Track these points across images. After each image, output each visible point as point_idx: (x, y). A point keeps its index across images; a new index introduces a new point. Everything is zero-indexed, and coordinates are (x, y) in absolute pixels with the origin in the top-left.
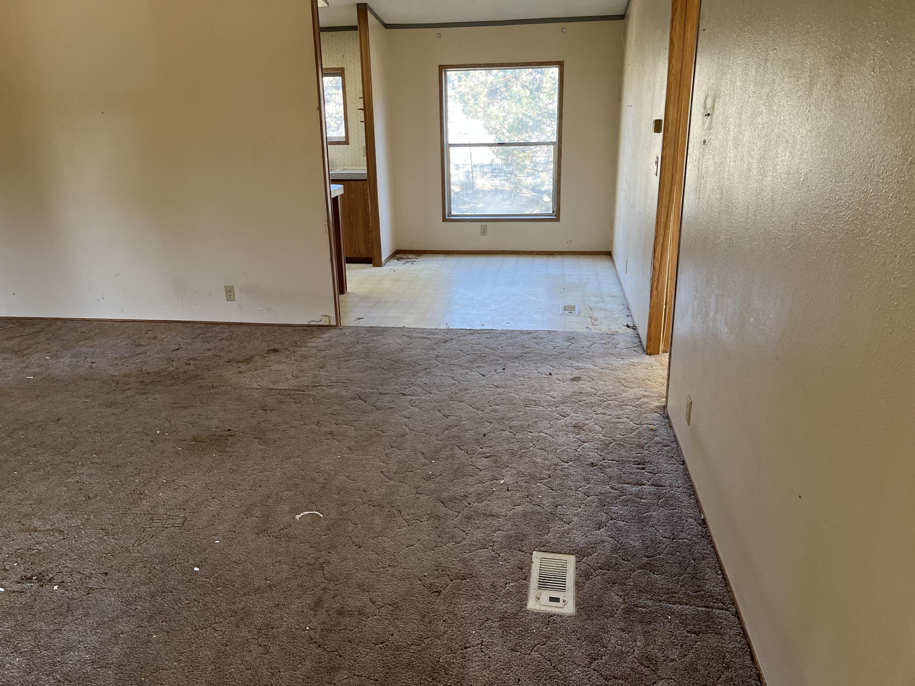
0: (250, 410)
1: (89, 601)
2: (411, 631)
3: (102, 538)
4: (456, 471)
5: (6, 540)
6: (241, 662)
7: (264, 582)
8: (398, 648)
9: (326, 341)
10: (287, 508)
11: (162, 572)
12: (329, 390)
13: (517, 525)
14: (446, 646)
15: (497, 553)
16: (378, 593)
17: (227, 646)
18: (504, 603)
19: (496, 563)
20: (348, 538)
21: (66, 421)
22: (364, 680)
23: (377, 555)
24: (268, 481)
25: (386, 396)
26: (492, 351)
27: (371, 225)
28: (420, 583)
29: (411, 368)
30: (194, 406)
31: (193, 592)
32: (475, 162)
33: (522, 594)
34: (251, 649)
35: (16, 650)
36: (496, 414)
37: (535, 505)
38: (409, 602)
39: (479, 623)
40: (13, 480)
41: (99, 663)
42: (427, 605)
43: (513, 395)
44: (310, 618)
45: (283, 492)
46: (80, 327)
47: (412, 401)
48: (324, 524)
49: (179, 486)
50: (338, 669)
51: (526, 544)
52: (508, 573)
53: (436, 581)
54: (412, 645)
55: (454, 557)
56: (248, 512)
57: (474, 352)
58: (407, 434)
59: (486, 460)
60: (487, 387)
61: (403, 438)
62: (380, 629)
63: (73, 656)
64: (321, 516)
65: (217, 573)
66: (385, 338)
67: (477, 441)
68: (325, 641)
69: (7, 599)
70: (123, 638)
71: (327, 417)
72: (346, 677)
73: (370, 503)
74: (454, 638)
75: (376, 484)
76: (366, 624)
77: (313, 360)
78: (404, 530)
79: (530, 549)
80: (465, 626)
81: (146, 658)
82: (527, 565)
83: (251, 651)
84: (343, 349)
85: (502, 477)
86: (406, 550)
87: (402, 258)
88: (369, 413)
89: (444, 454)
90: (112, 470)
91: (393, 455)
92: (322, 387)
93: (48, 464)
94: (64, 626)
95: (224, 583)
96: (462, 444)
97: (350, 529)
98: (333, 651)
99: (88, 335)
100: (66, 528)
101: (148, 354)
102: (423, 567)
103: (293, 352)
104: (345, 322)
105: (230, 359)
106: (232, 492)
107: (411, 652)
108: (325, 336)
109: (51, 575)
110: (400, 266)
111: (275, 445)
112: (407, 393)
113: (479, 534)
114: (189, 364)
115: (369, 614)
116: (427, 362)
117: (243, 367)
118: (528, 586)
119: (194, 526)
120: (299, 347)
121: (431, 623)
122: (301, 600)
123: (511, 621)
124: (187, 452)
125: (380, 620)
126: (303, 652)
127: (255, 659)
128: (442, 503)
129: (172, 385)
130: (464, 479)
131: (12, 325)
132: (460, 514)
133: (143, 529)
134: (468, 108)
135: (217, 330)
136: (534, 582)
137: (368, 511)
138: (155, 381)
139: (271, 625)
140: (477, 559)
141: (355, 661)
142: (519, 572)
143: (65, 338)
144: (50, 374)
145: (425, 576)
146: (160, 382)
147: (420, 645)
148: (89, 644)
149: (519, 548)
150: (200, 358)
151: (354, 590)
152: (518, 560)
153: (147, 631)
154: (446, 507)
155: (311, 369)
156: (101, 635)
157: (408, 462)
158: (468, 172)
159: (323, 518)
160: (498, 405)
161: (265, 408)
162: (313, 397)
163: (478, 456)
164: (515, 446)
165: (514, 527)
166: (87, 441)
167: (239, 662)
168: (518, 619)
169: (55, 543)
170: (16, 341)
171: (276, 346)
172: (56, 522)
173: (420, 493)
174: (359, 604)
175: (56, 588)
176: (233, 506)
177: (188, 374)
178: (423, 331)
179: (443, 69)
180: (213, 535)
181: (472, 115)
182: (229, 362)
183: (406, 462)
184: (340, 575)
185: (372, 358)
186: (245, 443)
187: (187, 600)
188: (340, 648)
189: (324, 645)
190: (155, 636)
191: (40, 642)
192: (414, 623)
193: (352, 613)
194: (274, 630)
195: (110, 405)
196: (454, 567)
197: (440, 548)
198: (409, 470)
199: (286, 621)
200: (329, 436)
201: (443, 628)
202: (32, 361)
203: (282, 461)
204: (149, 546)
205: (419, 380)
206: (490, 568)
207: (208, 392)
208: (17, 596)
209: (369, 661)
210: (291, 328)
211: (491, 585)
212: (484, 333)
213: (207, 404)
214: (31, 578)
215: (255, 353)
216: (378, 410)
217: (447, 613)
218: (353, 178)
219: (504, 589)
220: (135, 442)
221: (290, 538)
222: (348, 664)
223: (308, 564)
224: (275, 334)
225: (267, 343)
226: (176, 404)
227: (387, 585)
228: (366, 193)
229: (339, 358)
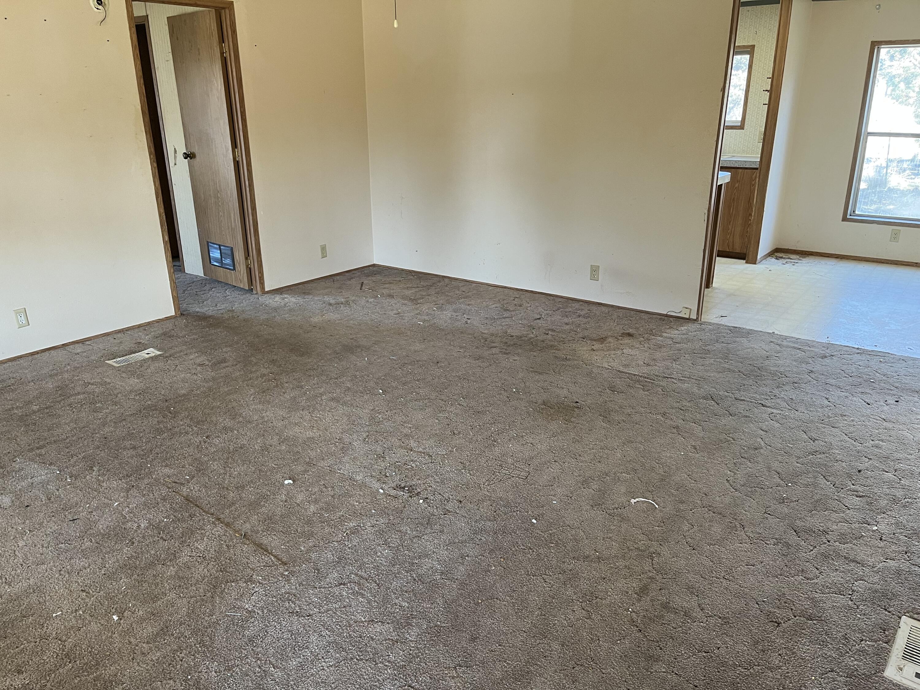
0: (599, 388)
1: (445, 520)
2: (741, 652)
3: (460, 470)
4: (817, 501)
5: (390, 452)
6: (564, 618)
7: (593, 552)
8: (723, 664)
9: (684, 334)
10: (623, 490)
11: (505, 514)
12: (680, 385)
13: (886, 581)
14: (778, 681)
15: (855, 604)
16: (707, 601)
17: (554, 598)
18: (856, 660)
19: (853, 615)
20: (682, 536)
21: (443, 365)
22: (683, 681)
23: (711, 563)
24: (608, 459)
25: (741, 402)
26: (884, 378)
27: (753, 218)
28: (757, 607)
29: (776, 378)
30: (547, 373)
31: (529, 540)
32: (891, 157)
33: (880, 657)
34: (575, 609)
35: (386, 543)
36: (878, 450)
37: (913, 565)
38: (742, 622)
39: (821, 670)
40: (399, 405)
41: (447, 575)
42: (763, 633)
43: (905, 433)
44: (634, 601)
45: (622, 473)
46: (462, 286)
47: (773, 415)
48: (659, 515)
49: (526, 442)
50: (657, 660)
51: (894, 605)
52: (866, 629)
53: (775, 610)
54: (740, 666)
55: (802, 593)
56: (585, 483)
57: (859, 375)
58: (762, 448)
59: (857, 498)
60: (871, 418)
61: (756, 451)
62: (706, 638)
63: (427, 563)
64: (657, 506)
65: (552, 530)
66: (749, 341)
67: (850, 476)
68: (646, 628)
69: (384, 500)
70: (468, 560)
71: (674, 411)
72: (664, 670)
73: (710, 507)
74: (788, 676)
75: (720, 491)
76: (692, 628)
77: (667, 350)
78: (746, 546)
79: (899, 612)
80: (804, 669)
81: (484, 584)
82: (892, 628)
83: (574, 611)
84: (700, 345)
85: (876, 523)
86: (745, 568)
87: (782, 258)
88: (721, 417)
89: (804, 480)
90: (474, 414)
91: (743, 466)
92: (673, 380)
93: (427, 397)
94: (423, 535)
95: (557, 541)
96: (829, 474)
97: (686, 528)
98: (653, 641)
99: (467, 294)
100: (434, 454)
101: (513, 319)
102: (763, 591)
103: (647, 339)
104: (705, 318)
105: (585, 336)
106: (573, 460)
107: (738, 672)
108: (683, 328)
109: (419, 490)
110: (779, 266)
111: (618, 426)
112: (767, 405)
113: (836, 577)
114: (547, 334)
115: (696, 618)
116: (797, 376)
117: (597, 346)
118: (890, 652)
119: (536, 482)
120: (654, 336)
121: (764, 652)
122: (626, 581)
123: (861, 682)
124: (537, 413)
125: (707, 629)
126: (624, 631)
127: (578, 620)
128: (795, 531)
129: (531, 350)
130: (826, 513)
131: (412, 277)
132: (816, 549)
133: (493, 472)
134: (898, 92)
135: (577, 307)
136: (897, 649)
137: (706, 516)
138: (516, 344)
139: (595, 594)
140: (829, 604)
141: (675, 659)
142: (881, 632)
143: (450, 294)
144: (435, 323)
145: (764, 601)
146: (520, 346)
147: (749, 670)
148: (441, 556)
149: (885, 606)
150: (557, 331)
151: (683, 590)
152: (881, 619)
153: (487, 561)
154: (799, 537)
155: (664, 359)
156: (451, 552)
157: (759, 478)
158: (881, 167)
159: (659, 509)
160: (882, 441)
161: (613, 389)
162: (663, 388)
163: (848, 493)
164: (899, 493)
165: (882, 582)
166: (457, 385)
167: (562, 617)
168: (870, 682)
169: (424, 464)
170: (413, 291)
171: (631, 330)
172: (427, 446)
173: (769, 514)
174: (685, 605)
175: (421, 501)
176: (572, 473)
177: (546, 343)
178: (797, 341)
179: (875, 45)
180: (551, 495)
181: (900, 100)
182: (584, 339)
183: (756, 476)
184: (669, 570)
185: (731, 360)
186: (589, 417)
187: (523, 546)
188: (660, 640)
189: (645, 631)
190: (493, 568)
191: (404, 542)
192: (745, 645)
193: (677, 611)
194: (598, 600)
195: (479, 358)
196: (800, 603)
197: (786, 578)
198: (759, 486)
199: (610, 596)
200: (675, 431)
201: (777, 662)
202: (423, 310)
203: (624, 443)
204: (496, 489)
205: (783, 393)
206: (844, 618)
207: (561, 362)
208: (392, 500)
209: (690, 665)
210: (648, 315)
211: (843, 636)
212: (876, 356)
213: (560, 374)
214: (404, 488)
215: (609, 334)
216: (731, 415)
217: (785, 648)
218: (741, 166)
219: (859, 645)
220: (494, 395)
221: (623, 519)
222: (667, 659)
223: (638, 549)
224: (631, 319)
225: (622, 326)
226: (532, 368)
227: (719, 597)
228: (753, 183)
229: (695, 353)
